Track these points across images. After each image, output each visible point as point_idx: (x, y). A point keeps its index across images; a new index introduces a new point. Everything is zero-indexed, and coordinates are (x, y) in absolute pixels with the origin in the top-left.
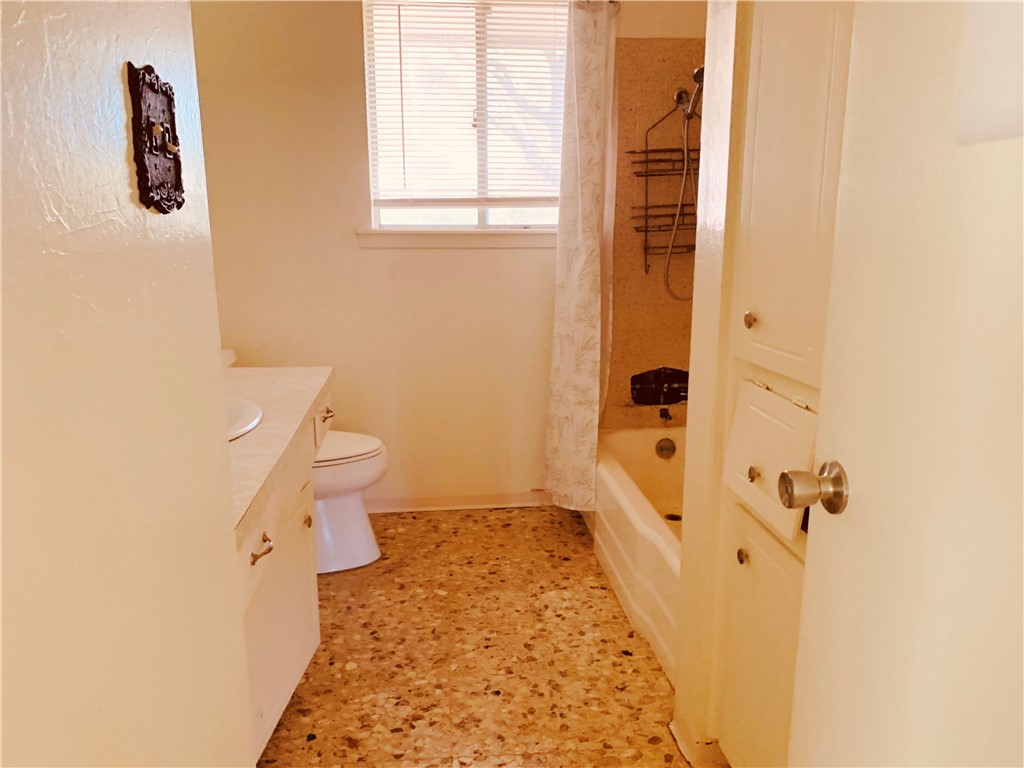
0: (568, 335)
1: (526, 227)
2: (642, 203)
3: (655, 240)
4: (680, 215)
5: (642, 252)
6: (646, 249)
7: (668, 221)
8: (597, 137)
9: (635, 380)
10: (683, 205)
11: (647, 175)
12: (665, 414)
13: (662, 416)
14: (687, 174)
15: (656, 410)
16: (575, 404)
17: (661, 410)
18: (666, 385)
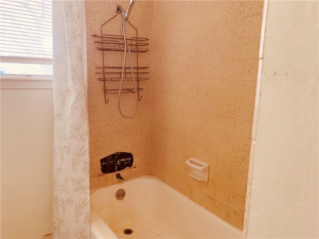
0: (66, 147)
1: (28, 76)
2: (101, 65)
3: (109, 86)
4: (124, 73)
5: (103, 92)
6: (105, 91)
7: (119, 76)
8: (78, 17)
9: (102, 161)
10: (125, 68)
11: (102, 49)
12: (119, 176)
13: (117, 177)
14: (127, 51)
15: (114, 174)
16: (74, 191)
17: (117, 174)
18: (119, 161)
